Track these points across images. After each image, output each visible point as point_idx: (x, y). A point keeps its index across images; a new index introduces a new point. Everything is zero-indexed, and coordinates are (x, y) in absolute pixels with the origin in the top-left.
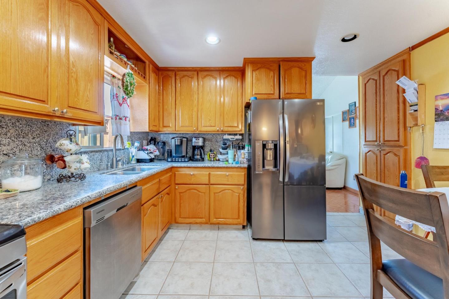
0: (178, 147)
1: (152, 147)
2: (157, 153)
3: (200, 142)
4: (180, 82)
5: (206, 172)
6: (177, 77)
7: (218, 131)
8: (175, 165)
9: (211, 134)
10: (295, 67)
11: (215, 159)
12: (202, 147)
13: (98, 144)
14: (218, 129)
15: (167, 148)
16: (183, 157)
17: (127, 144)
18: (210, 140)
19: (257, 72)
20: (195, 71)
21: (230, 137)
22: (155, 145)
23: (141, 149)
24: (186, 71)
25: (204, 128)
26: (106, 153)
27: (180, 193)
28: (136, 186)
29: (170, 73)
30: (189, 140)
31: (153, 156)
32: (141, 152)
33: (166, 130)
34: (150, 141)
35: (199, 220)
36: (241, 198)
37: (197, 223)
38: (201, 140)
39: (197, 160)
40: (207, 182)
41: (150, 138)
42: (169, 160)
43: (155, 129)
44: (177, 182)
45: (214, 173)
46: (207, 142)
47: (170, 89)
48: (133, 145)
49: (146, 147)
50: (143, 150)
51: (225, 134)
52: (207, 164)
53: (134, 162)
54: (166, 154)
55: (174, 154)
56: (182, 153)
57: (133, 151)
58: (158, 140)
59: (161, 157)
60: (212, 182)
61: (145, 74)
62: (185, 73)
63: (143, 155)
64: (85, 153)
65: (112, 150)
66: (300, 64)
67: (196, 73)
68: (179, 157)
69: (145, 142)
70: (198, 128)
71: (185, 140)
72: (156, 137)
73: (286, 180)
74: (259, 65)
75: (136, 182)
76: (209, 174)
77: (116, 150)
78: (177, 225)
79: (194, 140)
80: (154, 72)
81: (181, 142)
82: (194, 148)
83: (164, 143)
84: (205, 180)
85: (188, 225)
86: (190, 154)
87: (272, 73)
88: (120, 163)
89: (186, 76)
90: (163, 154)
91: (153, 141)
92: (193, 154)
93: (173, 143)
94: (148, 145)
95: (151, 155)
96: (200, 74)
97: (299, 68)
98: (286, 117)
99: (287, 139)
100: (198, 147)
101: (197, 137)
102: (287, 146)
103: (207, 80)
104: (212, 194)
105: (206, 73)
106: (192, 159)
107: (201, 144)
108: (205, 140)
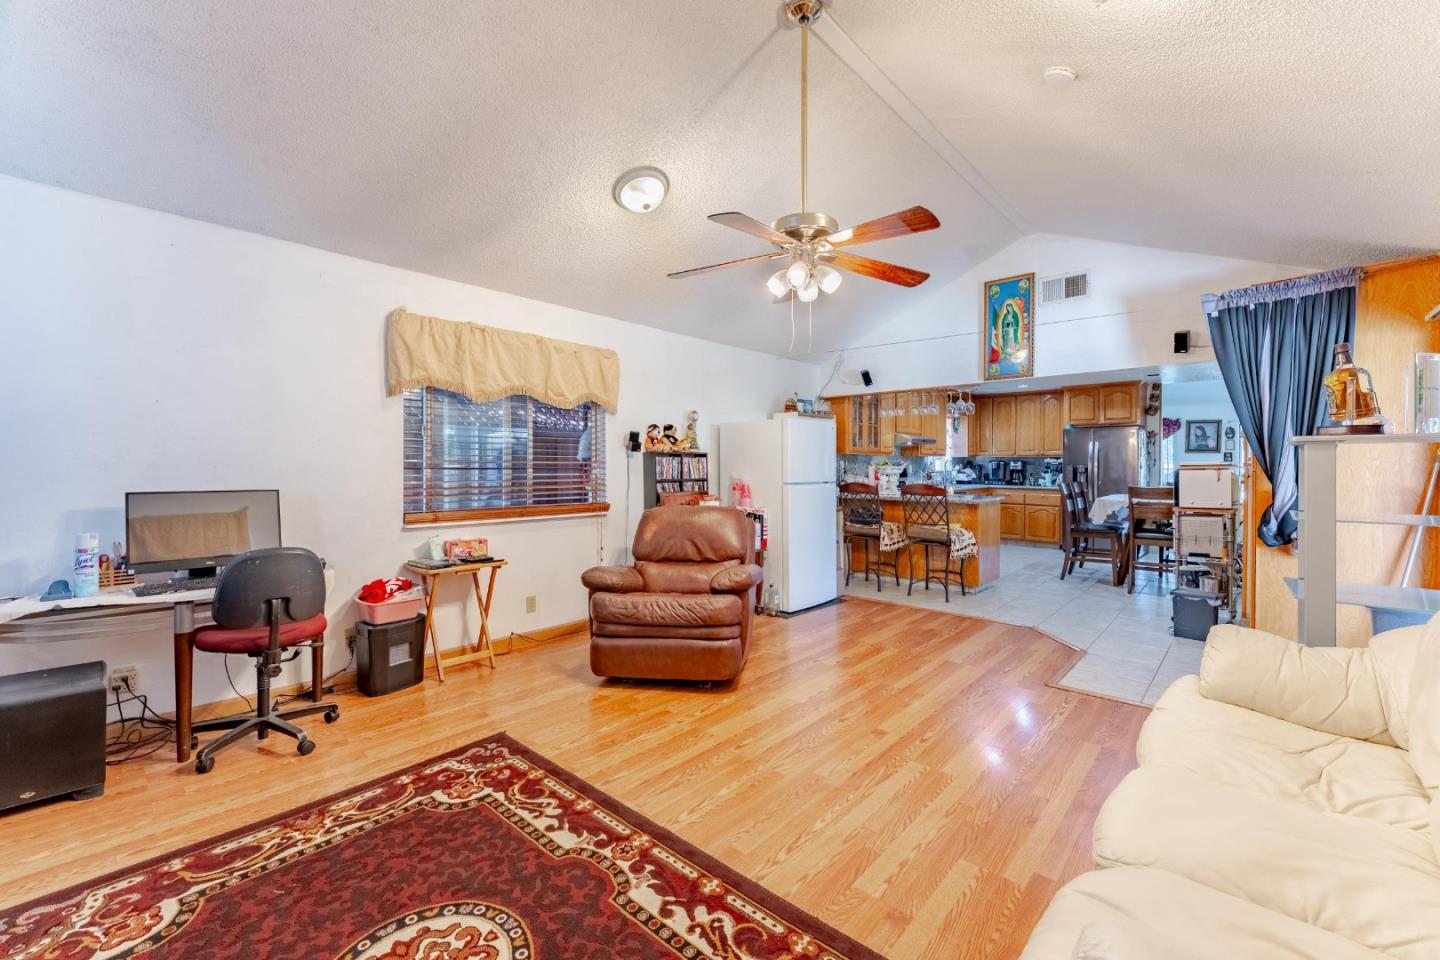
0: (995, 471)
1: (968, 470)
2: (974, 476)
3: (1019, 466)
5: (1022, 493)
6: (995, 403)
7: (1039, 455)
8: (991, 486)
9: (1033, 458)
10: (1117, 392)
11: (1036, 483)
12: (1021, 472)
14: (1038, 452)
15: (984, 472)
16: (1000, 480)
18: (1030, 464)
19: (1076, 399)
20: (1012, 396)
21: (1052, 461)
22: (972, 468)
23: (959, 472)
25: (1022, 452)
29: (987, 399)
30: (1006, 464)
31: (970, 479)
34: (968, 464)
36: (1057, 518)
37: (1012, 539)
38: (1019, 464)
39: (1016, 484)
40: (1022, 502)
42: (985, 482)
43: (973, 454)
45: (1029, 494)
46: (1028, 466)
48: (954, 468)
50: (962, 473)
51: (1046, 458)
52: (1028, 487)
54: (984, 478)
55: (991, 477)
56: (998, 477)
57: (954, 473)
58: (975, 464)
59: (978, 480)
60: (1027, 503)
63: (962, 477)
65: (943, 472)
66: (1124, 389)
67: (1013, 398)
68: (994, 480)
70: (1015, 453)
71: (1002, 464)
72: (974, 461)
74: (1078, 393)
76: (1024, 495)
77: (946, 472)
79: (1012, 464)
81: (999, 465)
82: (1012, 472)
83: (981, 467)
84: (1021, 500)
86: (1008, 478)
87: (1091, 400)
89: (1004, 402)
90: (981, 478)
91: (971, 464)
92: (1012, 478)
93: (990, 467)
94: (964, 468)
95: (968, 477)
96: (1018, 398)
97: (1122, 392)
98: (1097, 444)
99: (1096, 464)
100: (1017, 471)
101: (1015, 461)
102: (1096, 470)
103: (1026, 405)
104: (1027, 514)
105: (1024, 397)
106: (1010, 482)
107: (1020, 468)
108: (1024, 464)
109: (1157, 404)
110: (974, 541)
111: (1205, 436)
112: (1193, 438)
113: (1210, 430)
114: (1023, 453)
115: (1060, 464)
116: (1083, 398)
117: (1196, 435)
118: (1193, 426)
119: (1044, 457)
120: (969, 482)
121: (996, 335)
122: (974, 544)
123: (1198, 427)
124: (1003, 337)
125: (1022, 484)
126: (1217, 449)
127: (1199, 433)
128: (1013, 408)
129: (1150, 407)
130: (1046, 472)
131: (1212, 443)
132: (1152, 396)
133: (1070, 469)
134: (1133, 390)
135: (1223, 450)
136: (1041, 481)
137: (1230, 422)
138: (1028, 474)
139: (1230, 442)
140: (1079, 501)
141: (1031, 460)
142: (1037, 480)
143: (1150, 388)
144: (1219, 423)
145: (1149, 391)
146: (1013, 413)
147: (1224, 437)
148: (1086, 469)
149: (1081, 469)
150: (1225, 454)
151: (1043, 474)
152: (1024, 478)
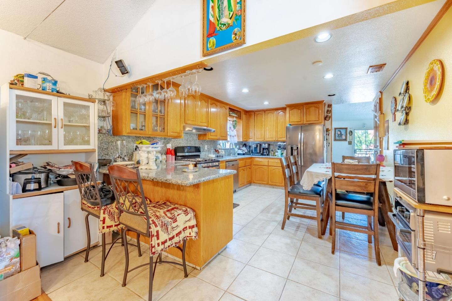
0: (256, 148)
1: (244, 148)
2: (246, 151)
3: (266, 146)
4: (257, 117)
5: (267, 160)
6: (255, 115)
7: (275, 140)
8: (253, 156)
9: (273, 142)
10: (313, 107)
11: (274, 155)
12: (267, 149)
13: (224, 146)
14: (274, 139)
15: (251, 149)
16: (258, 153)
17: (234, 147)
18: (272, 145)
19: (292, 111)
20: (263, 111)
21: (281, 143)
22: (245, 147)
23: (239, 149)
24: (259, 111)
26: (227, 150)
27: (255, 169)
28: (237, 161)
29: (252, 113)
30: (260, 145)
31: (244, 153)
32: (240, 150)
33: (251, 140)
34: (243, 146)
35: (264, 182)
37: (263, 184)
39: (265, 155)
40: (267, 165)
41: (243, 144)
42: (251, 154)
43: (245, 140)
44: (254, 164)
45: (270, 160)
47: (252, 121)
48: (236, 147)
49: (241, 148)
50: (241, 150)
51: (279, 142)
52: (271, 157)
53: (236, 154)
54: (251, 152)
55: (254, 152)
56: (257, 151)
57: (236, 150)
58: (247, 145)
59: (248, 153)
60: (269, 165)
61: (241, 117)
62: (259, 112)
63: (240, 152)
64: (223, 149)
65: (229, 149)
66: (315, 105)
67: (264, 112)
68: (256, 153)
69: (241, 146)
70: (264, 139)
72: (246, 143)
73: (302, 164)
74: (293, 108)
75: (237, 159)
76: (268, 161)
77: (230, 149)
78: (254, 184)
79: (263, 145)
80: (245, 114)
81: (257, 146)
82: (264, 149)
83: (250, 147)
84: (266, 164)
85: (259, 185)
86: (261, 152)
87: (300, 111)
88: (232, 154)
89: (260, 114)
90: (249, 152)
91: (245, 145)
92: (263, 152)
93: (254, 146)
94: (242, 147)
95: (243, 152)
96: (266, 112)
97: (314, 107)
98: (302, 134)
99: (302, 145)
100: (266, 149)
101: (265, 144)
102: (302, 148)
103: (269, 115)
104: (269, 170)
105: (269, 111)
106: (262, 155)
107: (267, 147)
108: (269, 145)
109: (330, 115)
110: (193, 222)
111: (341, 135)
112: (337, 135)
113: (343, 132)
114: (268, 140)
115: (285, 145)
116: (295, 111)
117: (338, 134)
118: (337, 130)
119: (278, 141)
120: (244, 154)
121: (213, 7)
122: (193, 227)
123: (338, 131)
124: (218, 8)
125: (268, 155)
126: (345, 140)
127: (339, 133)
128: (264, 116)
129: (327, 116)
130: (278, 149)
131: (344, 137)
132: (328, 111)
133: (289, 148)
134: (320, 105)
135: (348, 140)
136: (276, 154)
137: (350, 128)
138: (271, 150)
139: (351, 137)
140: (294, 168)
141: (272, 143)
142: (274, 153)
143: (326, 106)
144: (346, 129)
145: (326, 108)
146: (263, 119)
147: (348, 135)
148: (297, 148)
149: (295, 148)
150: (349, 141)
151: (277, 150)
152: (269, 152)
